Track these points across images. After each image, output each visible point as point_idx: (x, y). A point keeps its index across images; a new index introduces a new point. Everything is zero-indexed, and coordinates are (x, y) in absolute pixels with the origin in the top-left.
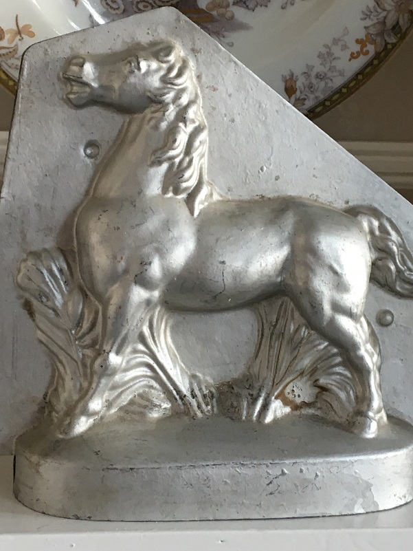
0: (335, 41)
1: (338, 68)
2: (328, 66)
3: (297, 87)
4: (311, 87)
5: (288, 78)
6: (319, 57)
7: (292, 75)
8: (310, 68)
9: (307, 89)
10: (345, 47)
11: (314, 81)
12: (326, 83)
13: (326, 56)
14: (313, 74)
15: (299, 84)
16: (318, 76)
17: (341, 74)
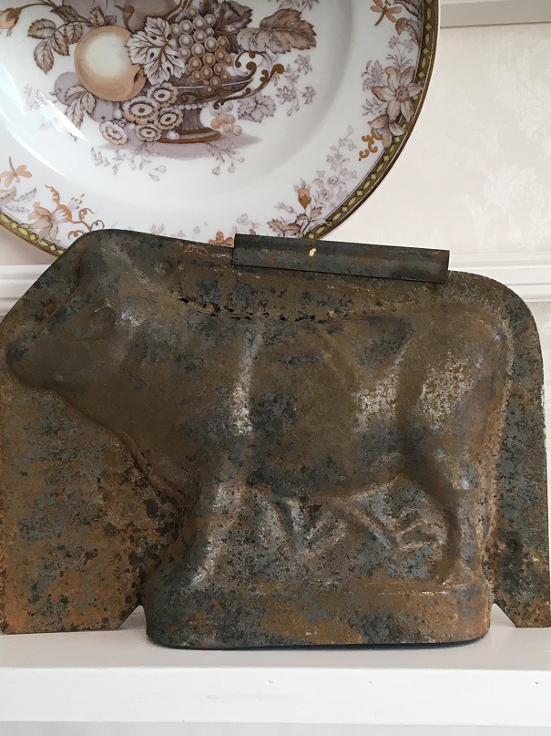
0: (342, 142)
1: (350, 170)
2: (338, 169)
3: (311, 196)
4: (325, 194)
5: (300, 187)
6: (327, 160)
7: (304, 183)
8: (321, 174)
9: (321, 197)
10: (352, 147)
11: (327, 187)
12: (340, 188)
13: (335, 159)
14: (325, 179)
15: (313, 193)
16: (330, 181)
17: (354, 175)
